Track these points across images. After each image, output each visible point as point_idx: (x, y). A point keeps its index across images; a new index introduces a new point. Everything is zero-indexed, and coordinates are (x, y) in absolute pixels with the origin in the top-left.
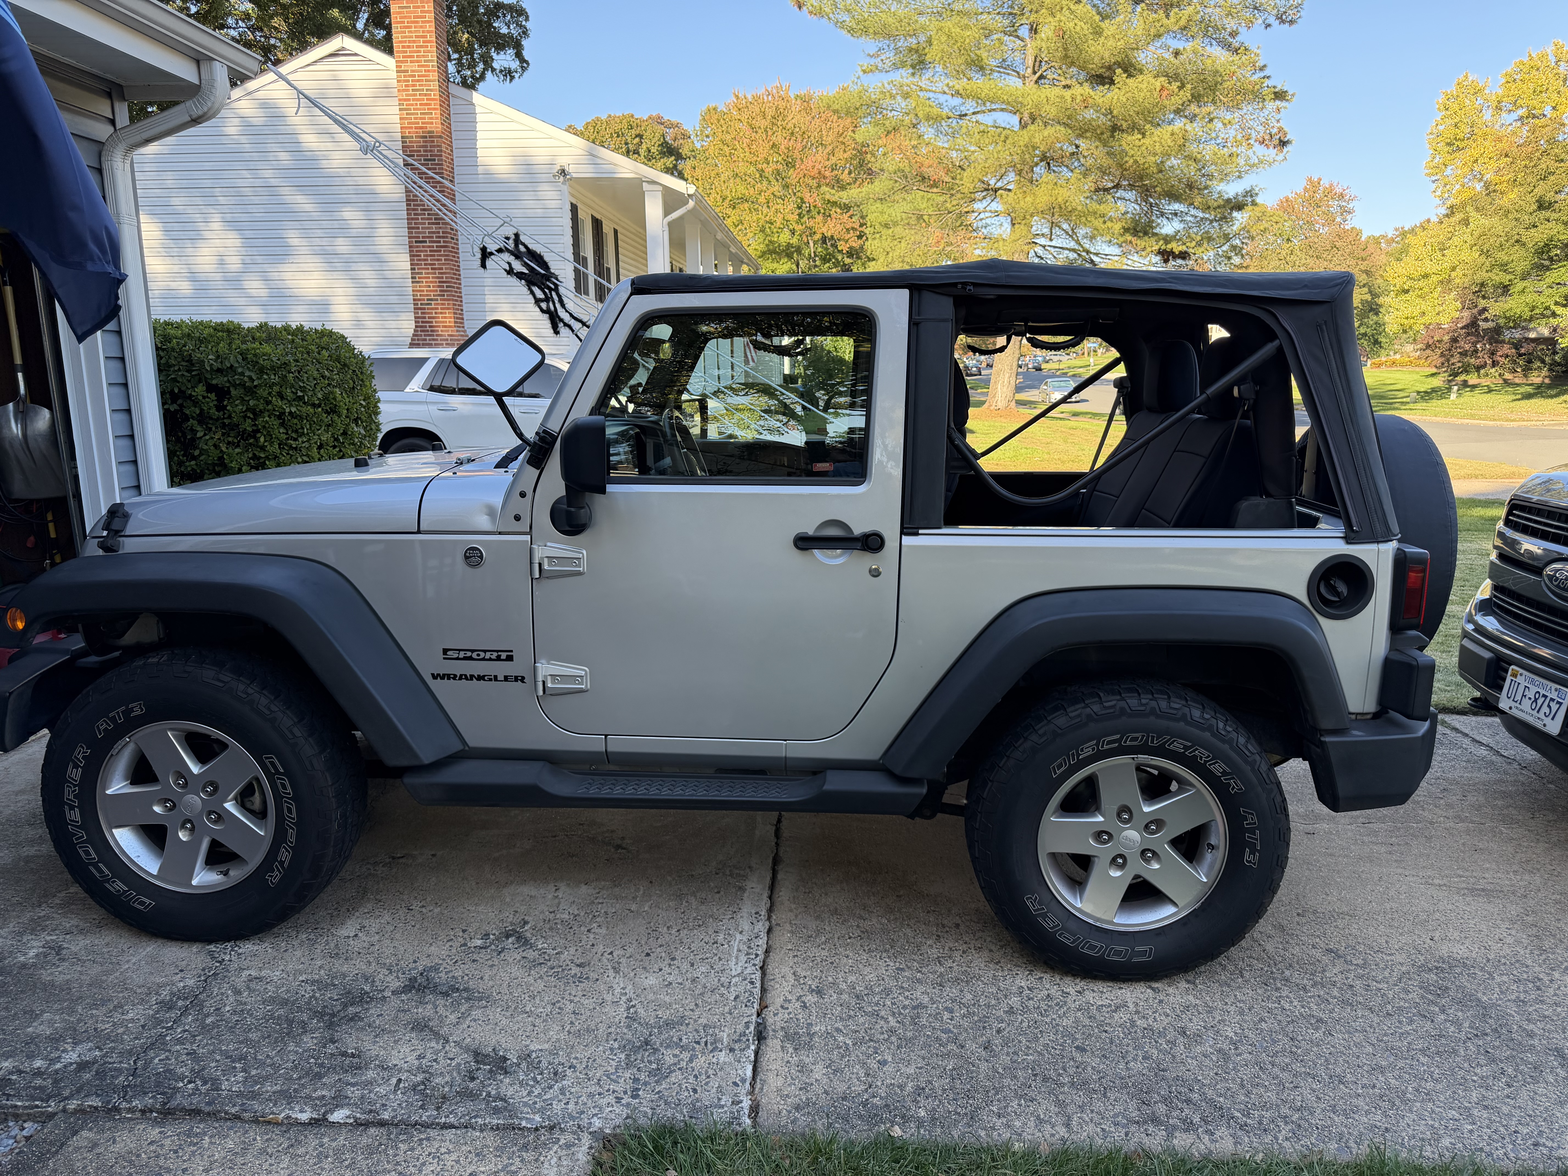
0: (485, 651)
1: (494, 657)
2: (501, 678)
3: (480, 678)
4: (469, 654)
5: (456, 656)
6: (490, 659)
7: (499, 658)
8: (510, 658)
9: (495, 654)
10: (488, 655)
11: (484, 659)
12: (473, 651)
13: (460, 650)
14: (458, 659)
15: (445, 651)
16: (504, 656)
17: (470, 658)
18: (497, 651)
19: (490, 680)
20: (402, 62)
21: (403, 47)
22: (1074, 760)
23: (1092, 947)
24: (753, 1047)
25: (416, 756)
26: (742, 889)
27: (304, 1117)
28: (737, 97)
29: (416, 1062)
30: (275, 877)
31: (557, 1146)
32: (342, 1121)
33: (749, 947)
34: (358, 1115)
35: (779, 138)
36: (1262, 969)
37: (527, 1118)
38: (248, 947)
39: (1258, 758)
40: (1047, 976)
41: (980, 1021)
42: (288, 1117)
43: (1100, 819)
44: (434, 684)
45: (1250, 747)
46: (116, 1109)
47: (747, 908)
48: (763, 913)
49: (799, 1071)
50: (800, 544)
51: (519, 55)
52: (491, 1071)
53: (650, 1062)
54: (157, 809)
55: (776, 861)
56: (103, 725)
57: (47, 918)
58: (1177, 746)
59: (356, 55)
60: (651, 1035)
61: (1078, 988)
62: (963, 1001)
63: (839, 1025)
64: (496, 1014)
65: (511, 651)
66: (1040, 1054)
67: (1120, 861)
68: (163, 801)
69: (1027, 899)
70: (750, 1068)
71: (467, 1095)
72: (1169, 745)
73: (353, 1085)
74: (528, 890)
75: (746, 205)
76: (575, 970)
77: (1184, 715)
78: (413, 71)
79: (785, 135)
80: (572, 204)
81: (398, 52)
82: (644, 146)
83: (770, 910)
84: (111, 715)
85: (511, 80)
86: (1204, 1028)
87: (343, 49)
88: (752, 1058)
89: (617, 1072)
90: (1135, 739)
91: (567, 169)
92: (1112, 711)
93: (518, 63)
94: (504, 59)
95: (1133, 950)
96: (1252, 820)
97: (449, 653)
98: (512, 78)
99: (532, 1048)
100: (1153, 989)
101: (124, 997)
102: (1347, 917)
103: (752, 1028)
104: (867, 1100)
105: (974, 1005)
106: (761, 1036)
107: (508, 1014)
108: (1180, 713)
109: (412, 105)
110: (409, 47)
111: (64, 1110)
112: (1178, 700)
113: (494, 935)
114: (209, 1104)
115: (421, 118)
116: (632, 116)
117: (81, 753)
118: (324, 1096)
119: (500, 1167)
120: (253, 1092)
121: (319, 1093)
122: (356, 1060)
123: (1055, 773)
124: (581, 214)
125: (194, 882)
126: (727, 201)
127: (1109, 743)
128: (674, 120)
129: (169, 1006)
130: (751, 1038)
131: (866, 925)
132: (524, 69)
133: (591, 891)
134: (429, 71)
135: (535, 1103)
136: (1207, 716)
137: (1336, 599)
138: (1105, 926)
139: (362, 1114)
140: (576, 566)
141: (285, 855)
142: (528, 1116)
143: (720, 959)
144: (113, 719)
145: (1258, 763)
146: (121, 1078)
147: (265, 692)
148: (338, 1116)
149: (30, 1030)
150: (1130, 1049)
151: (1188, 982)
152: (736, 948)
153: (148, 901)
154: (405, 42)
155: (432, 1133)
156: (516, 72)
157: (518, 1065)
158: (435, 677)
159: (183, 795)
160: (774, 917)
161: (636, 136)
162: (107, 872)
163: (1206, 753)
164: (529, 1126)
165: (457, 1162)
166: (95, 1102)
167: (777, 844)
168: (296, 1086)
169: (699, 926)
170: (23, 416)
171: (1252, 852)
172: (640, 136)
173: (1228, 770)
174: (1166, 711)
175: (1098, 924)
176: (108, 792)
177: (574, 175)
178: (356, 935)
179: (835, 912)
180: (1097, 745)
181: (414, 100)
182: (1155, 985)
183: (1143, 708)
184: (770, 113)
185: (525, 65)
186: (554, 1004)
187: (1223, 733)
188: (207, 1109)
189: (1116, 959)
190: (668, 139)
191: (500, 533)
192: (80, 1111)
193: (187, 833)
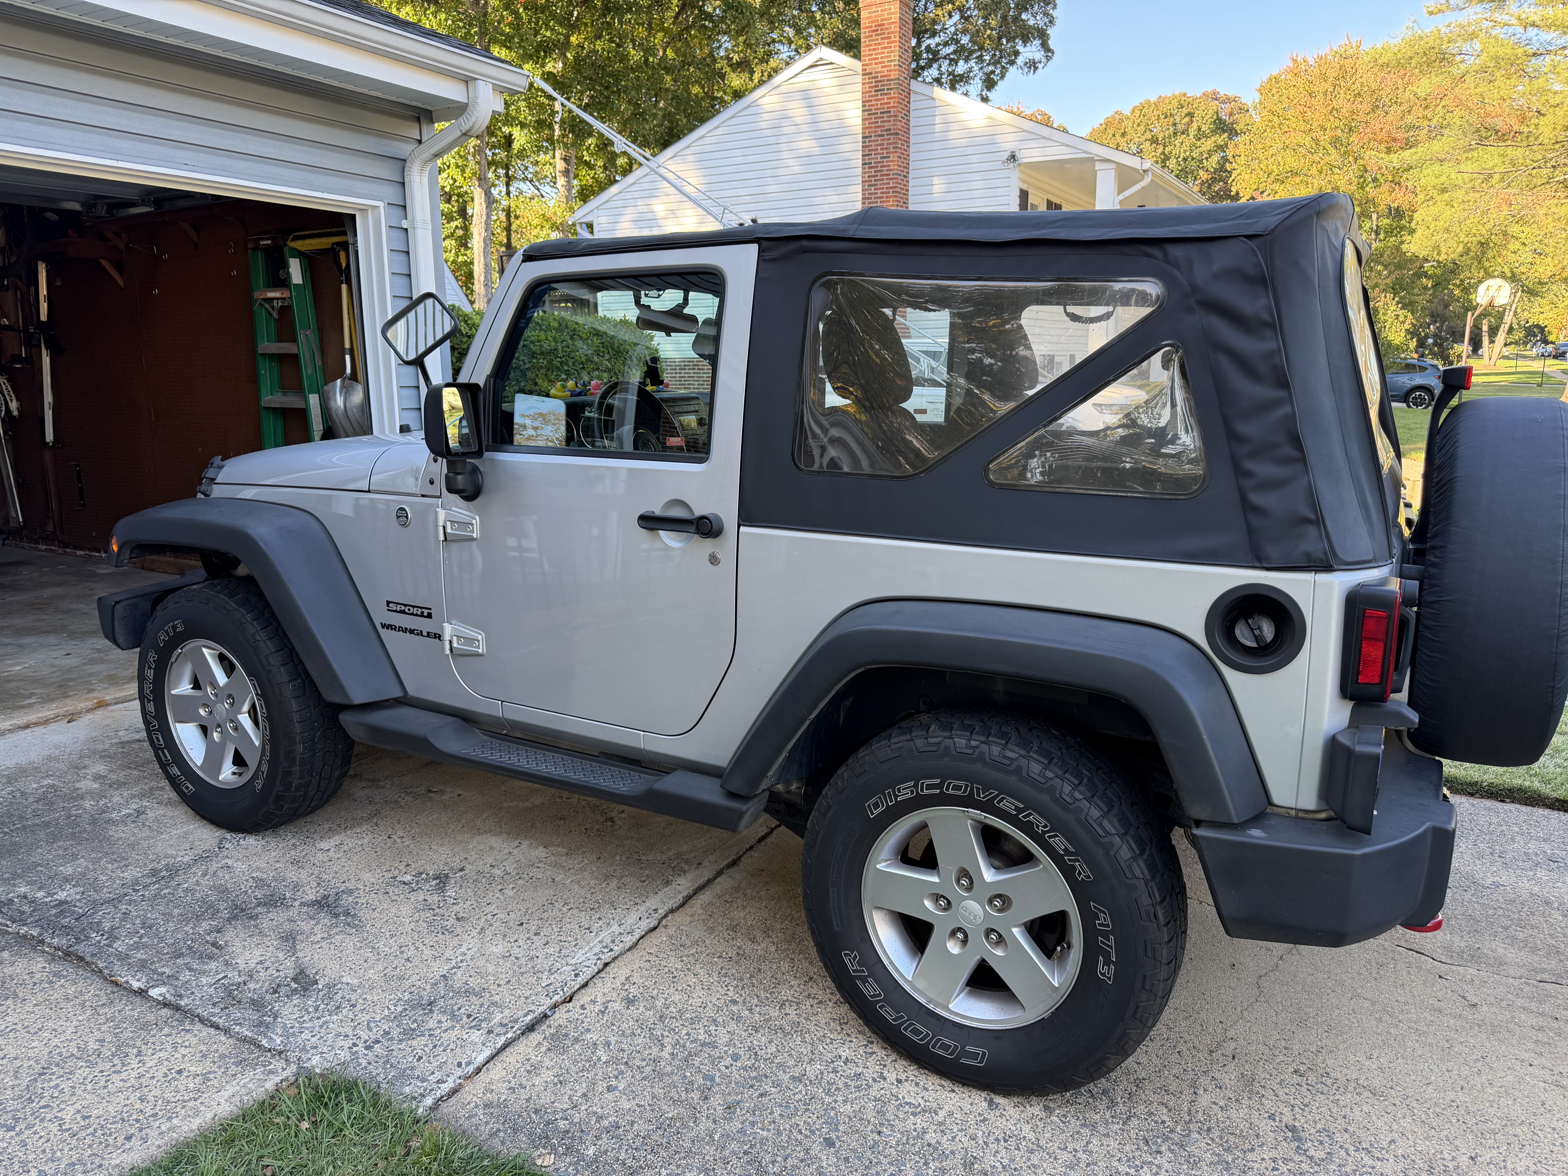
0: (413, 607)
1: (419, 613)
2: (425, 634)
3: (412, 632)
4: (403, 608)
5: (395, 608)
6: (417, 615)
7: (422, 615)
8: (430, 616)
9: (420, 610)
10: (415, 611)
11: (412, 614)
12: (406, 605)
13: (397, 604)
14: (396, 611)
15: (388, 603)
16: (426, 612)
17: (403, 612)
18: (421, 608)
19: (418, 634)
20: (867, 65)
21: (870, 50)
22: (891, 801)
23: (916, 1032)
24: (510, 1035)
25: (346, 695)
26: (668, 883)
27: (136, 985)
28: (1295, 61)
29: (253, 965)
30: (259, 784)
31: (263, 1069)
32: (155, 997)
33: (613, 942)
34: (167, 996)
35: (1341, 101)
36: (1163, 1122)
37: (271, 1038)
38: (251, 841)
39: (1117, 840)
40: (881, 1053)
41: (755, 1078)
42: (127, 982)
43: (935, 879)
44: (383, 633)
45: (1106, 823)
46: (42, 942)
47: (653, 902)
48: (660, 911)
49: (528, 1071)
50: (643, 523)
51: (1045, 46)
52: (296, 990)
53: (415, 1021)
54: (202, 712)
55: (734, 863)
56: (163, 637)
57: (162, 789)
58: (1008, 804)
59: (832, 63)
60: (443, 997)
61: (903, 1077)
62: (759, 1053)
63: (613, 1040)
64: (349, 943)
65: (430, 609)
66: (779, 1133)
67: (960, 935)
68: (205, 705)
69: (846, 955)
70: (487, 1053)
71: (257, 1004)
72: (999, 802)
73: (191, 969)
74: (494, 841)
75: (1297, 180)
76: (452, 921)
77: (1020, 768)
78: (876, 73)
79: (1349, 97)
80: (1021, 190)
81: (864, 56)
82: (1195, 126)
83: (672, 911)
84: (166, 628)
85: (1034, 71)
86: (1004, 1167)
87: (821, 59)
88: (498, 1046)
89: (380, 1021)
90: (958, 788)
91: (1017, 154)
92: (934, 749)
93: (1043, 53)
94: (1030, 51)
95: (963, 1047)
96: (1104, 920)
97: (391, 605)
98: (1036, 68)
99: (344, 980)
100: (991, 1103)
101: (137, 860)
102: (1366, 1094)
103: (529, 1017)
104: (556, 1119)
105: (765, 1060)
106: (531, 1028)
107: (358, 945)
108: (1015, 765)
109: (873, 105)
110: (874, 49)
111: (18, 933)
112: (1016, 749)
113: (427, 874)
114: (93, 955)
115: (880, 118)
116: (1185, 95)
117: (152, 656)
118: (165, 973)
119: (205, 1071)
120: (127, 955)
121: (163, 970)
122: (216, 951)
123: (872, 814)
124: (1031, 200)
125: (220, 778)
126: (1272, 177)
127: (929, 787)
128: (1231, 93)
129: (154, 872)
130: (517, 1026)
131: (748, 947)
132: (1048, 59)
133: (544, 855)
134: (890, 71)
135: (292, 1028)
136: (1049, 774)
137: (1254, 645)
138: (939, 1011)
139: (171, 995)
140: (470, 531)
141: (265, 768)
142: (274, 1037)
143: (577, 944)
144: (167, 631)
145: (1116, 848)
146: (67, 920)
147: (255, 623)
148: (154, 993)
149: (61, 868)
150: (885, 1161)
151: (1046, 1108)
152: (600, 938)
153: (191, 787)
154: (871, 45)
155: (198, 1026)
156: (1040, 62)
157: (319, 990)
158: (383, 626)
159: (216, 703)
160: (669, 918)
161: (1187, 115)
162: (169, 758)
163: (1044, 822)
164: (266, 1045)
165: (184, 1056)
166: (35, 932)
167: (751, 847)
168: (156, 959)
169: (592, 909)
170: (347, 391)
171: (1107, 962)
172: (1191, 115)
173: (1072, 849)
174: (997, 759)
175: (931, 1007)
176: (173, 692)
177: (1026, 160)
178: (328, 850)
179: (734, 928)
180: (916, 786)
181: (875, 100)
182: (999, 1100)
183: (970, 751)
184: (1332, 74)
185: (1050, 54)
186: (401, 947)
187: (1068, 799)
188: (88, 959)
189: (941, 1052)
190: (1223, 115)
191: (423, 496)
192: (24, 936)
193: (219, 735)
